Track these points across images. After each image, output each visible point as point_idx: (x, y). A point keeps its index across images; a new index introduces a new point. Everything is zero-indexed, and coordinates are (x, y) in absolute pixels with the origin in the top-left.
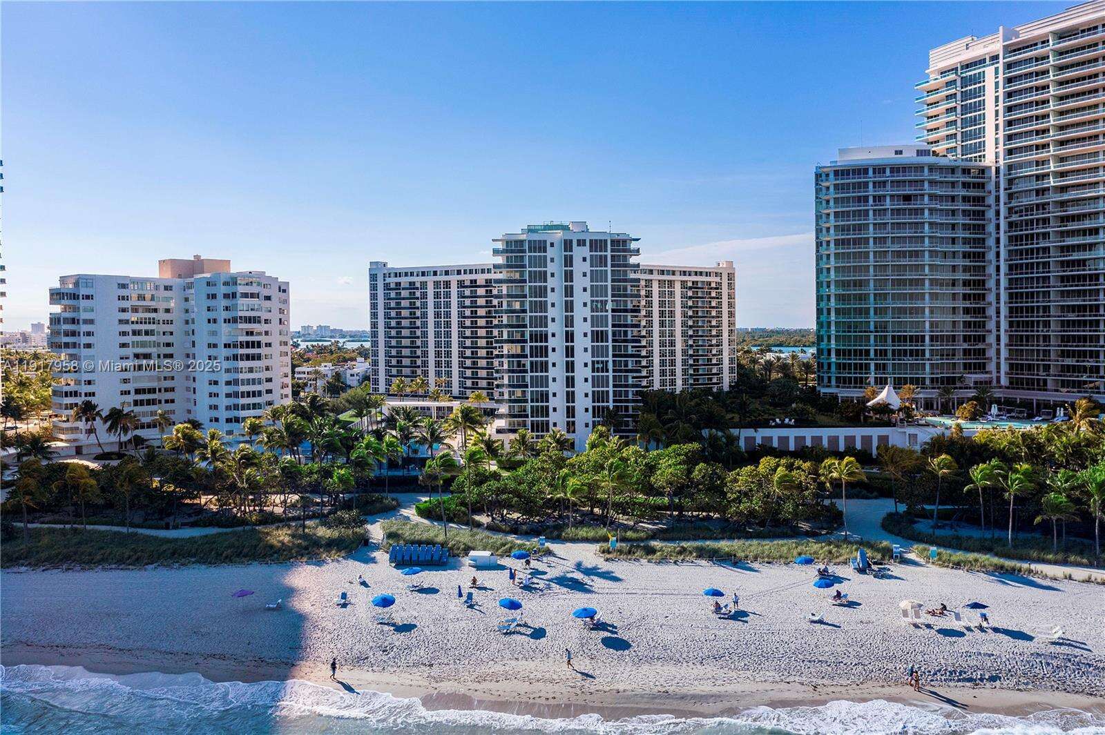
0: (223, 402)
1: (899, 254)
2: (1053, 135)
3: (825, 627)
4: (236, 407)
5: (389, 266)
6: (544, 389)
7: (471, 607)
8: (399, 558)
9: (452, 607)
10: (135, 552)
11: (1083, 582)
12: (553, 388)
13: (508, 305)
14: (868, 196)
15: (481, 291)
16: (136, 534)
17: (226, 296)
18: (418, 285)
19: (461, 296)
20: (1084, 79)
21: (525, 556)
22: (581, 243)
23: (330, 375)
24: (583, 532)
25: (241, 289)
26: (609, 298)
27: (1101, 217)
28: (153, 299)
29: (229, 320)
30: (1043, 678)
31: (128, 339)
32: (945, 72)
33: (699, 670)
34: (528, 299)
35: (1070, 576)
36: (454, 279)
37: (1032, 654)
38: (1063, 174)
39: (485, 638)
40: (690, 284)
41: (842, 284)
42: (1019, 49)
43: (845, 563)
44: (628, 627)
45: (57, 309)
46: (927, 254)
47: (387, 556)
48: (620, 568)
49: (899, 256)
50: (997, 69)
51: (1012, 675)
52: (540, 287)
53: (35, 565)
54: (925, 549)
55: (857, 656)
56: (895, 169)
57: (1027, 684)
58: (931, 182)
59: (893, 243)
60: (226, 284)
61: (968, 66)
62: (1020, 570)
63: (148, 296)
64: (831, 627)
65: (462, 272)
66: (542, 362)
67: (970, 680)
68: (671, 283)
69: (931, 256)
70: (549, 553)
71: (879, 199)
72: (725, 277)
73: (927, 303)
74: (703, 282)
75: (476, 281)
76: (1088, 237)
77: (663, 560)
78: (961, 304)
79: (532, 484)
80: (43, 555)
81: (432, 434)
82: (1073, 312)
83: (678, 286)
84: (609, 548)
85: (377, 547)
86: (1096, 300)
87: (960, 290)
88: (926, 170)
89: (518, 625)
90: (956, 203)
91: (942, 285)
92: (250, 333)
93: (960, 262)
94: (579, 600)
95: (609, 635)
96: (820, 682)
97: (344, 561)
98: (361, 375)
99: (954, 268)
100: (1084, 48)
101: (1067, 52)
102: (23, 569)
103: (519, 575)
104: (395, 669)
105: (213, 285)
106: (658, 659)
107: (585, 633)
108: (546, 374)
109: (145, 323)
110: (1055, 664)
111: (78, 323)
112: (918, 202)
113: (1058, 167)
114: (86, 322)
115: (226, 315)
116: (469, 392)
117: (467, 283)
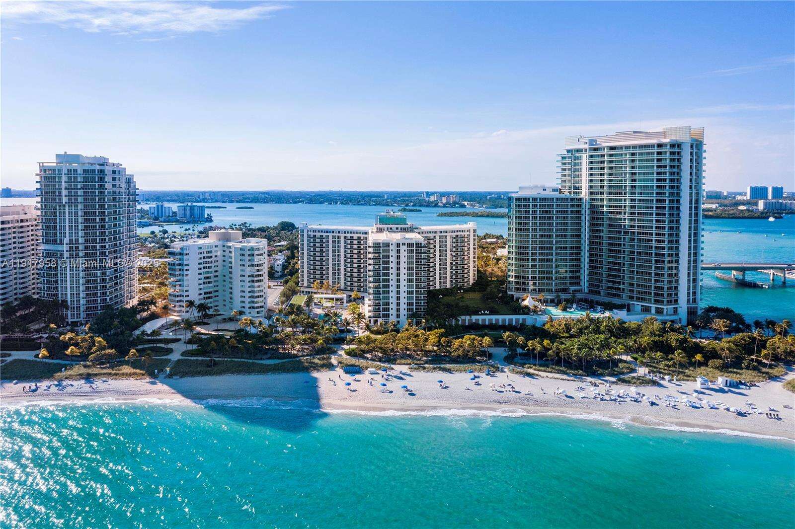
1: (542, 236)
6: (388, 301)
7: (372, 386)
8: (346, 370)
12: (391, 300)
14: (529, 211)
15: (355, 242)
17: (249, 255)
18: (324, 237)
19: (345, 243)
21: (385, 369)
22: (404, 244)
24: (403, 361)
25: (256, 252)
26: (414, 266)
29: (250, 265)
31: (202, 271)
34: (382, 266)
36: (342, 235)
38: (609, 207)
39: (377, 394)
40: (454, 237)
43: (483, 372)
47: (342, 370)
48: (414, 373)
50: (586, 156)
53: (233, 373)
56: (542, 199)
58: (557, 205)
60: (249, 250)
61: (578, 151)
65: (347, 232)
66: (387, 291)
68: (446, 237)
70: (392, 369)
72: (472, 231)
73: (554, 257)
74: (461, 235)
75: (353, 237)
76: (617, 235)
77: (428, 371)
82: (612, 264)
83: (448, 238)
84: (412, 367)
85: (337, 367)
88: (555, 200)
89: (386, 390)
90: (568, 214)
91: (561, 249)
94: (402, 383)
95: (411, 393)
98: (282, 265)
103: (384, 376)
106: (423, 398)
107: (404, 392)
109: (208, 263)
112: (551, 214)
113: (608, 203)
114: (186, 265)
115: (249, 263)
116: (349, 288)
117: (349, 238)
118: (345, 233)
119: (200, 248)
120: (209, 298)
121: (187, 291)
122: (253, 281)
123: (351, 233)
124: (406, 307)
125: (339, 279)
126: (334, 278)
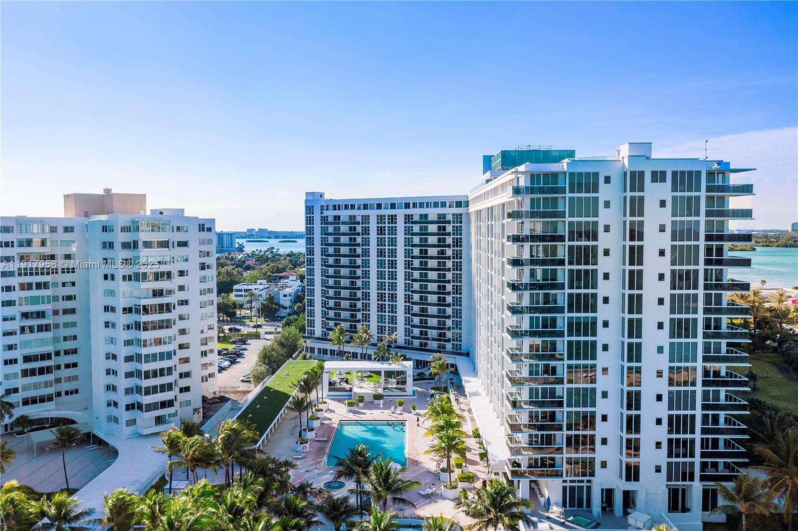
0: (123, 382)
4: (139, 390)
5: (326, 197)
6: (588, 409)
15: (433, 228)
17: (125, 246)
18: (359, 219)
19: (408, 231)
22: (658, 177)
23: (264, 296)
25: (144, 237)
26: (702, 267)
28: (43, 243)
29: (130, 277)
31: (15, 295)
34: (567, 267)
36: (400, 213)
52: (587, 247)
60: (126, 229)
63: (37, 240)
65: (411, 206)
66: (586, 367)
75: (426, 216)
92: (157, 293)
98: (293, 294)
105: (109, 231)
109: (37, 274)
115: (125, 270)
116: (416, 343)
117: (416, 218)
118: (407, 206)
120: (42, 371)
122: (138, 326)
123: (421, 206)
125: (393, 320)
126: (381, 319)
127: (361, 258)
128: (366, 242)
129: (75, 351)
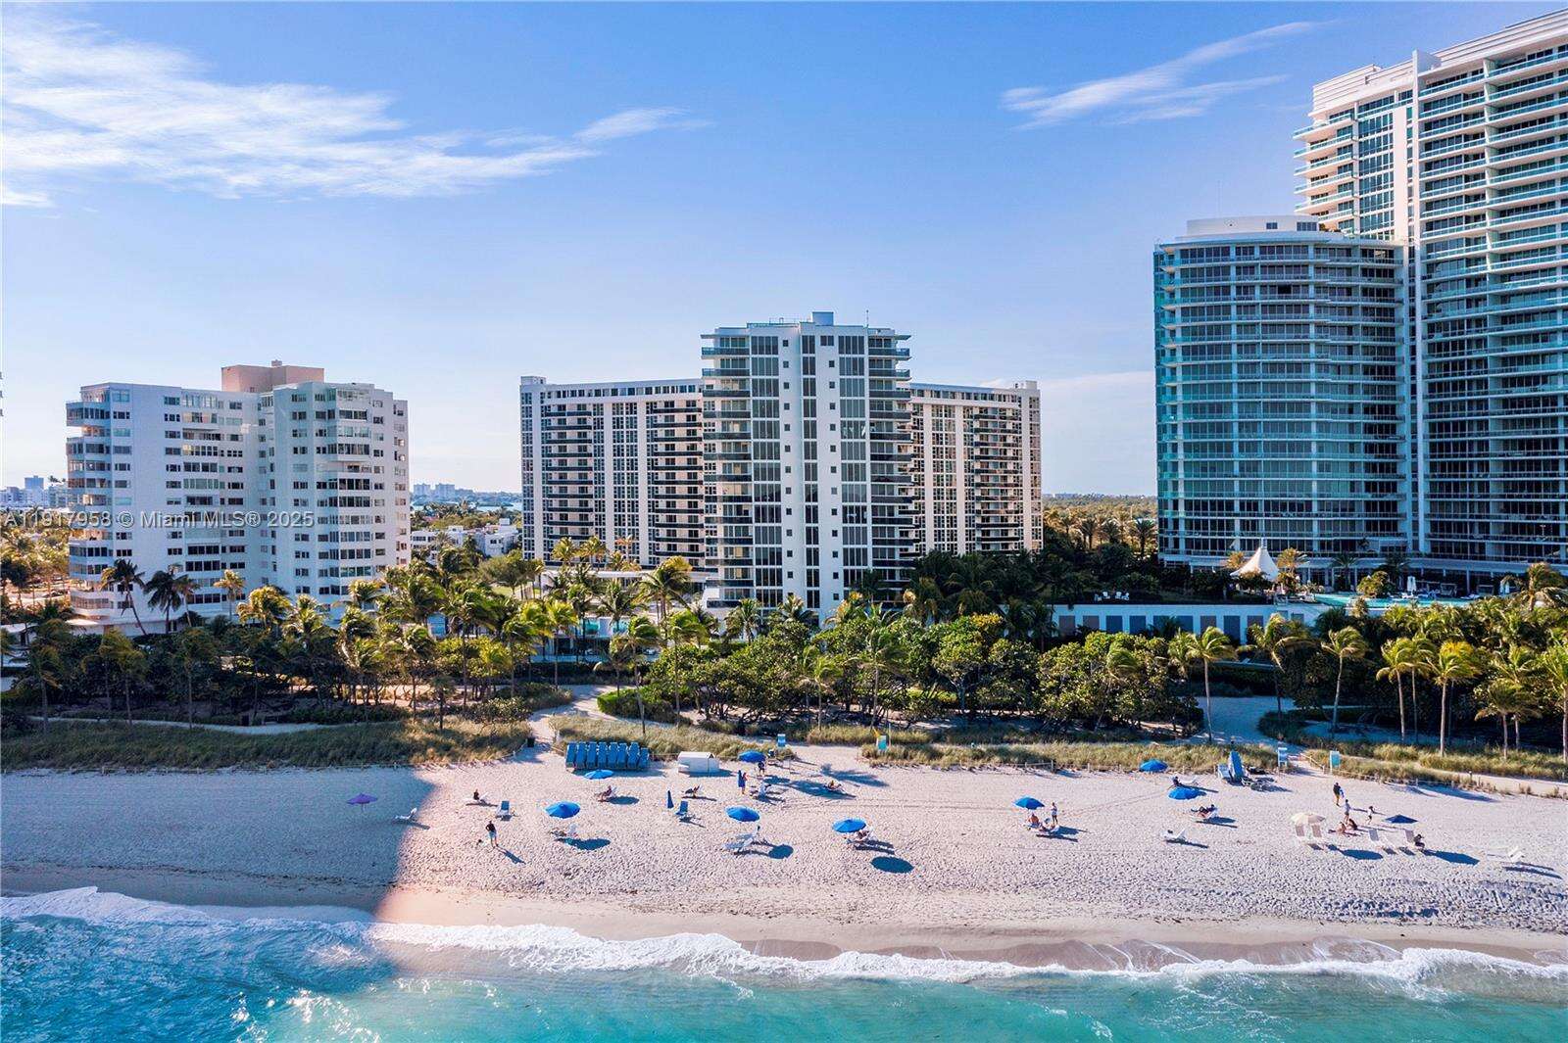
0: (316, 564)
1: (1274, 367)
2: (1490, 203)
3: (1189, 847)
4: (334, 572)
5: (548, 382)
6: (775, 546)
7: (686, 820)
8: (580, 760)
9: (659, 821)
10: (204, 750)
11: (1548, 797)
12: (787, 543)
13: (724, 428)
14: (1228, 287)
15: (680, 418)
16: (202, 730)
17: (320, 415)
18: (590, 409)
19: (652, 424)
20: (1533, 123)
21: (758, 759)
22: (827, 341)
23: (461, 542)
24: (836, 732)
25: (341, 405)
26: (867, 419)
27: (1559, 316)
28: (213, 420)
29: (324, 449)
30: (1497, 913)
31: (180, 476)
32: (1337, 115)
33: (1014, 900)
34: (752, 419)
35: (1529, 789)
36: (641, 400)
37: (1481, 882)
38: (1504, 257)
39: (708, 859)
40: (976, 412)
41: (1194, 409)
42: (1441, 83)
43: (1211, 771)
44: (910, 847)
45: (78, 432)
46: (1313, 368)
47: (564, 759)
48: (889, 775)
49: (1273, 371)
50: (1409, 110)
51: (1453, 909)
52: (769, 402)
53: (62, 766)
54: (1322, 756)
55: (1235, 883)
56: (1267, 249)
57: (1475, 920)
58: (1319, 268)
59: (1265, 351)
60: (320, 398)
61: (1369, 106)
62: (1457, 782)
63: (207, 416)
64: (1196, 848)
65: (654, 390)
66: (771, 508)
67: (1394, 914)
68: (950, 409)
69: (1319, 371)
70: (792, 757)
71: (1245, 290)
72: (1026, 403)
73: (1314, 436)
74: (994, 409)
75: (672, 403)
76: (1541, 344)
77: (953, 766)
78: (1361, 439)
79: (762, 669)
80: (74, 753)
81: (619, 603)
82: (1522, 448)
83: (959, 414)
84: (876, 752)
85: (546, 748)
86: (1553, 432)
87: (1360, 419)
88: (1311, 250)
89: (753, 843)
90: (1353, 297)
91: (1334, 411)
92: (353, 468)
93: (1360, 379)
94: (839, 811)
95: (884, 854)
96: (1184, 915)
97: (502, 765)
98: (505, 541)
99: (1351, 388)
100: (1532, 80)
101: (1508, 86)
102: (44, 771)
103: (752, 782)
104: (584, 896)
105: (301, 400)
106: (955, 886)
107: (851, 854)
108: (777, 525)
109: (204, 454)
110: (1514, 895)
111: (108, 452)
112: (1301, 295)
113: (1497, 246)
114: (119, 450)
115: (320, 442)
117: (661, 406)
118: (649, 391)
119: (172, 401)
120: (208, 566)
121: (124, 536)
122: (333, 502)
123: (666, 390)
124: (838, 565)
127: (593, 458)
128: (600, 438)
129: (242, 549)
